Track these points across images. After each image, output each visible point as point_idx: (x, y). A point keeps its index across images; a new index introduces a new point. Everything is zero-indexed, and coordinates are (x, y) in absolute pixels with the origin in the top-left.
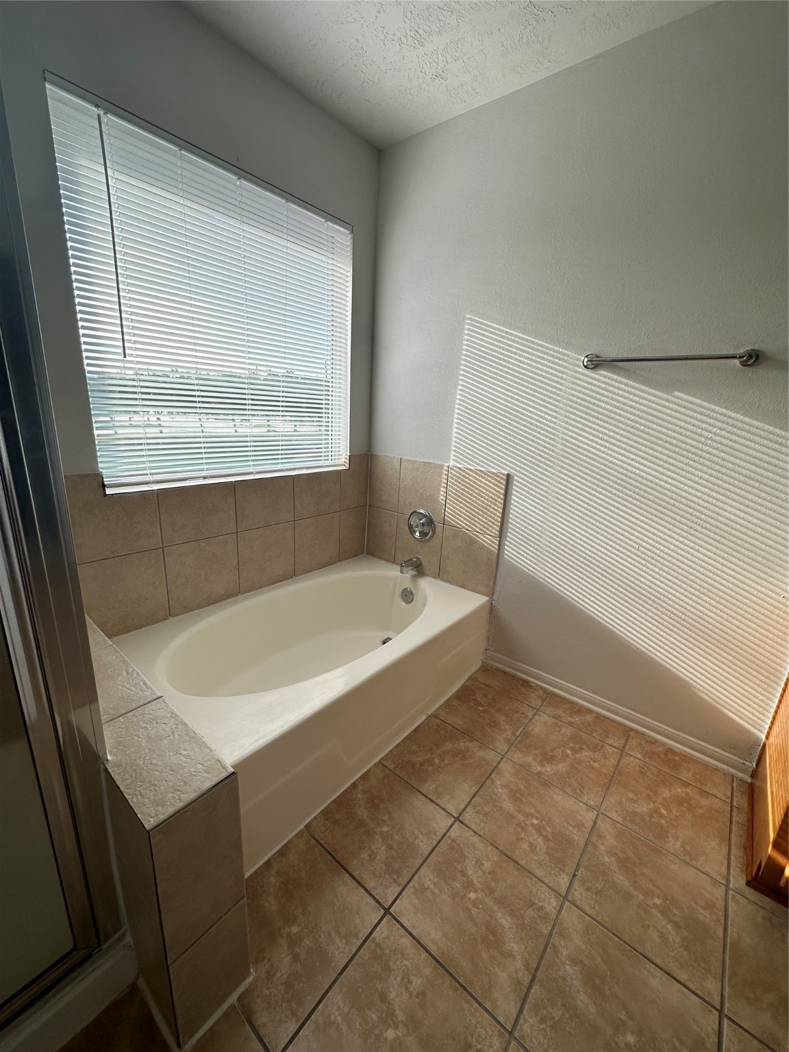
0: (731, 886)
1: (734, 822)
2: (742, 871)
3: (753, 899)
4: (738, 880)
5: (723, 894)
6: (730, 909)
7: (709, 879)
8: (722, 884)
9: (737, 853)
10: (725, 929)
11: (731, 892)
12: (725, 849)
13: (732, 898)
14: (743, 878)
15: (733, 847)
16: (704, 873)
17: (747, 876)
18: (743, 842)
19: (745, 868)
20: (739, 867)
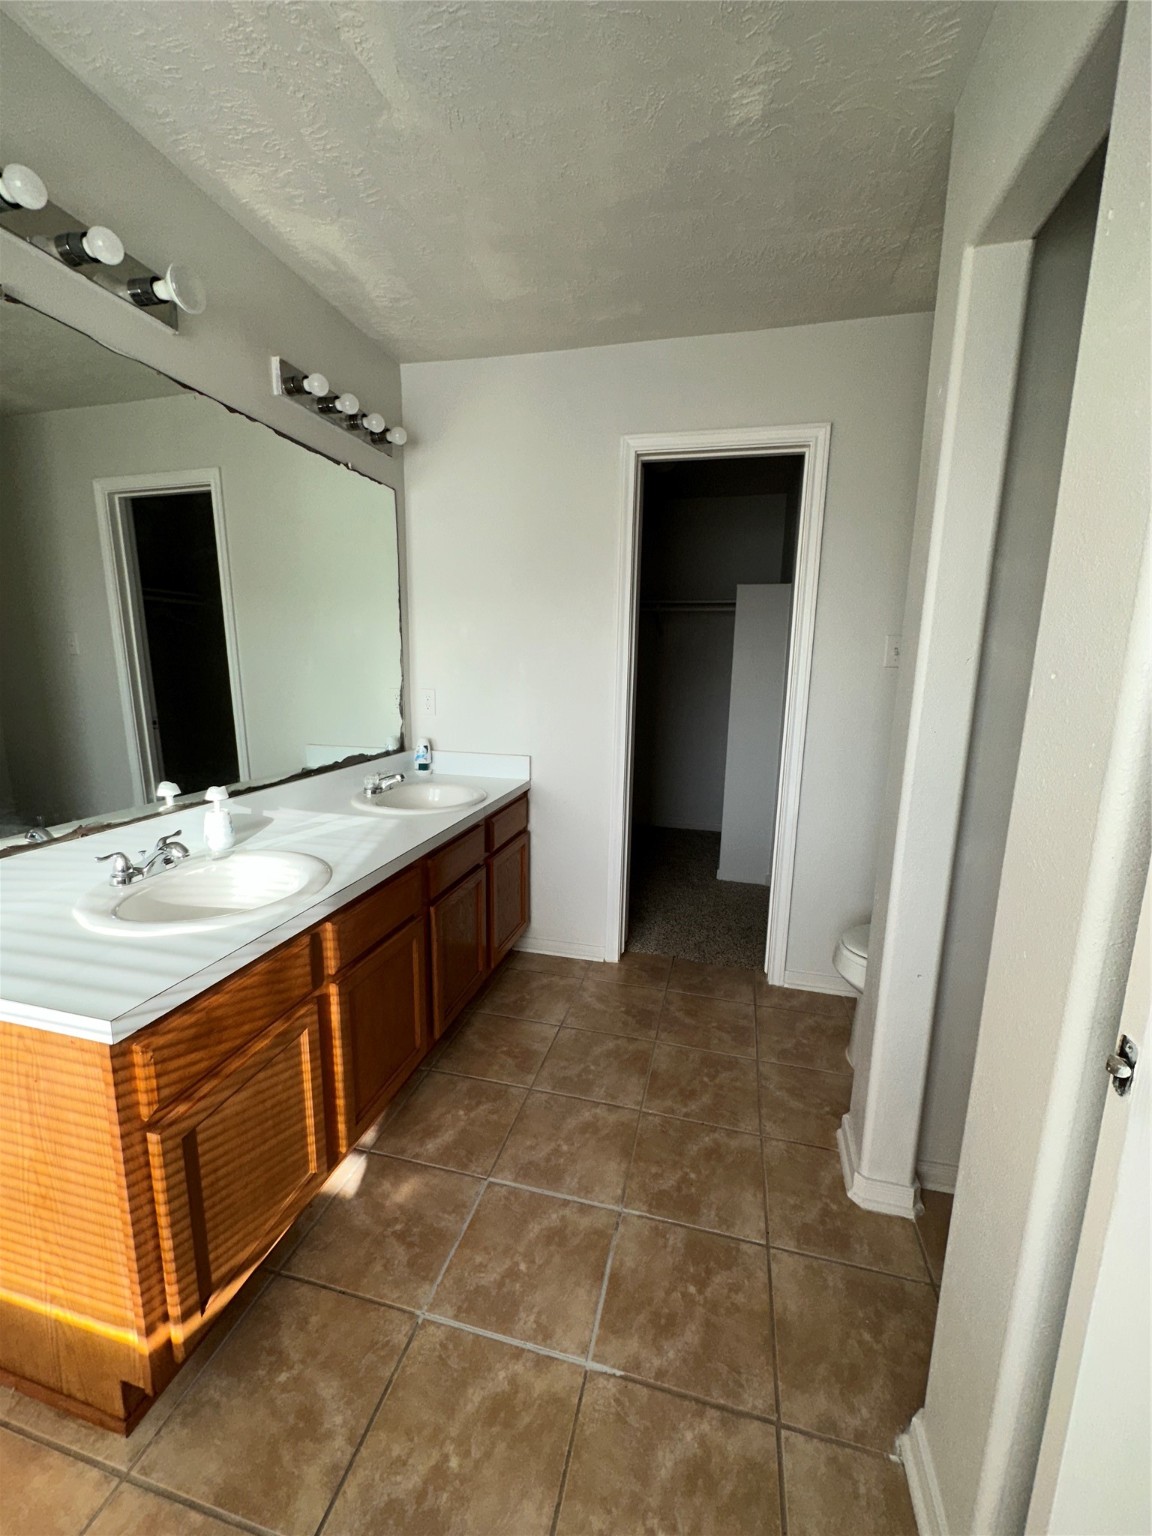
0: (123, 1468)
1: (7, 1419)
2: (103, 1437)
3: (152, 1433)
4: (115, 1449)
5: (137, 1492)
6: (162, 1486)
7: (105, 1513)
8: (117, 1487)
9: (69, 1434)
10: (193, 1506)
11: (134, 1473)
12: (55, 1458)
13: (146, 1474)
14: (115, 1440)
15: (54, 1439)
16: (91, 1521)
17: (114, 1430)
18: (51, 1415)
19: (100, 1430)
20: (95, 1441)
